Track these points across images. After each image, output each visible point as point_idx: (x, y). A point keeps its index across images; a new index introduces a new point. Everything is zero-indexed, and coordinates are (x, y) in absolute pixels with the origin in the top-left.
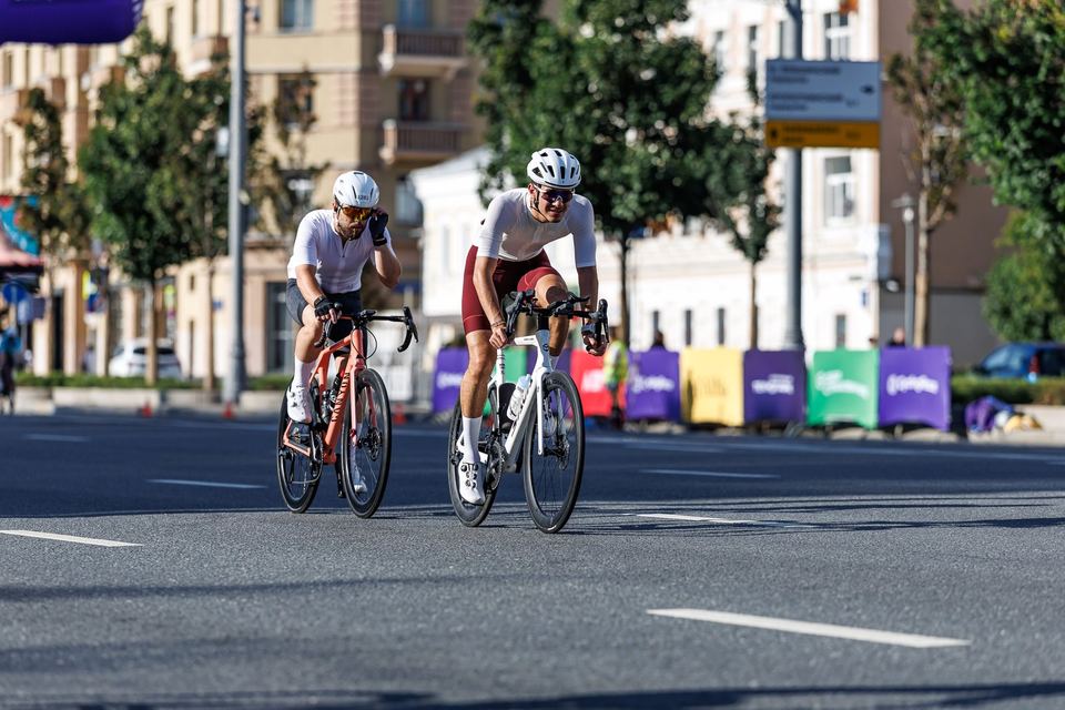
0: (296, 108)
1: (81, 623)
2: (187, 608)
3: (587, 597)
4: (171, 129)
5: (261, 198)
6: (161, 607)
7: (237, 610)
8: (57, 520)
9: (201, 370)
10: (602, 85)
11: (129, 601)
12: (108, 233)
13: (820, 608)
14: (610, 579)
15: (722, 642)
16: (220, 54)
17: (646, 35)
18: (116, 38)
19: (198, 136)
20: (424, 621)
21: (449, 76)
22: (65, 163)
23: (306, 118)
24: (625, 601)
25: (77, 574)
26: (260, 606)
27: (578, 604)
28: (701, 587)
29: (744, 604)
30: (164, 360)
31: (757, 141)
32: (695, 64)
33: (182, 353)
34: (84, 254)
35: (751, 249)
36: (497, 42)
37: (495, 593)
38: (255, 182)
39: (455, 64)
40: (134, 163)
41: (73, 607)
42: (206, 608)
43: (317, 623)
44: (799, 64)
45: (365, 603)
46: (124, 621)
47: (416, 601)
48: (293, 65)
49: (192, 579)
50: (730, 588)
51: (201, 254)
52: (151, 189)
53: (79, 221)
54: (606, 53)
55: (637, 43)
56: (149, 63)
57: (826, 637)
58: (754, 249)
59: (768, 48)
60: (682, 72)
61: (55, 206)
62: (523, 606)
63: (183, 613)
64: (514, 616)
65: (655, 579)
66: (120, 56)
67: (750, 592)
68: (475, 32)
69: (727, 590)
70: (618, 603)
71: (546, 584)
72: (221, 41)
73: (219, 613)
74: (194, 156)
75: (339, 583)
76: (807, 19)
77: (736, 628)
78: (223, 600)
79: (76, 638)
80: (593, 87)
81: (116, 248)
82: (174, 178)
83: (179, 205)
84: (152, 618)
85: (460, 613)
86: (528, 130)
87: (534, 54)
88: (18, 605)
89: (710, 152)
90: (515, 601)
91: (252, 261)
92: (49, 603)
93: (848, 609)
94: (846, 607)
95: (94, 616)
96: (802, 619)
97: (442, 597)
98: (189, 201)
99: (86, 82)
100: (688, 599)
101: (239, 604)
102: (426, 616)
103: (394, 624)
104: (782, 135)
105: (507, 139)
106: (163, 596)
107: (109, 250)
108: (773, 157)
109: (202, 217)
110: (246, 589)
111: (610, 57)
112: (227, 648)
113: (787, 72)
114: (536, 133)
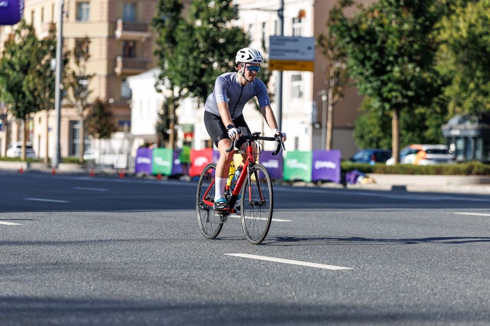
0: (82, 52)
2: (40, 250)
3: (200, 248)
4: (33, 59)
5: (68, 87)
6: (30, 250)
7: (60, 251)
9: (43, 155)
10: (205, 44)
11: (17, 247)
12: (7, 100)
13: (293, 254)
15: (255, 267)
16: (52, 30)
17: (222, 25)
18: (12, 23)
19: (43, 62)
20: (135, 257)
21: (143, 40)
23: (86, 56)
24: (215, 250)
26: (69, 250)
27: (197, 251)
29: (263, 252)
30: (29, 150)
31: (266, 68)
32: (241, 37)
33: (35, 148)
36: (163, 27)
37: (163, 246)
38: (66, 81)
39: (145, 35)
40: (18, 72)
42: (48, 250)
44: (283, 38)
45: (111, 249)
46: (15, 255)
47: (132, 249)
48: (81, 35)
49: (42, 238)
51: (44, 109)
52: (24, 83)
54: (206, 32)
55: (218, 28)
56: (25, 33)
57: (296, 265)
59: (270, 31)
60: (236, 40)
62: (175, 251)
64: (172, 255)
66: (12, 30)
68: (154, 23)
70: (212, 250)
71: (184, 242)
72: (53, 25)
73: (53, 252)
74: (42, 70)
75: (101, 241)
76: (286, 20)
77: (260, 261)
78: (55, 247)
80: (201, 45)
81: (10, 106)
82: (33, 79)
84: (27, 254)
85: (150, 254)
86: (174, 61)
87: (178, 32)
90: (171, 249)
91: (64, 112)
94: (303, 253)
96: (286, 258)
97: (142, 247)
98: (39, 88)
100: (240, 249)
101: (61, 249)
102: (136, 255)
103: (124, 257)
104: (275, 65)
105: (166, 65)
106: (31, 245)
107: (7, 107)
108: (270, 74)
109: (45, 94)
110: (63, 243)
111: (208, 33)
112: (56, 266)
113: (278, 41)
114: (178, 63)
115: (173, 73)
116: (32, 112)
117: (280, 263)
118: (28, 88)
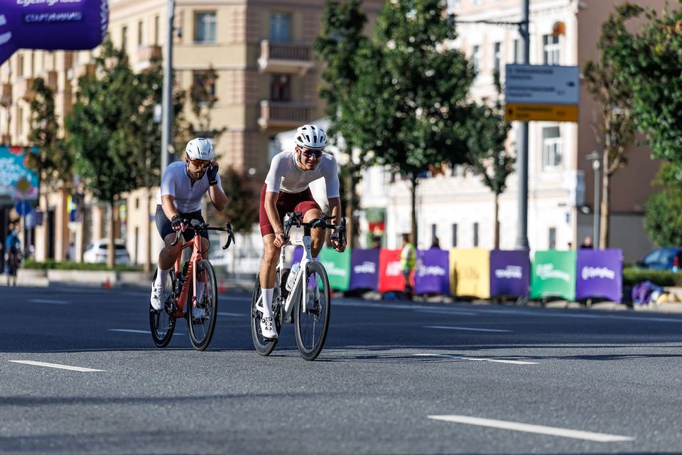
0: (205, 93)
1: (66, 420)
2: (133, 411)
3: (389, 407)
4: (124, 105)
6: (116, 411)
7: (165, 413)
9: (142, 259)
10: (400, 80)
11: (96, 407)
12: (84, 171)
13: (539, 416)
14: (404, 396)
15: (476, 437)
16: (156, 57)
17: (429, 48)
18: (90, 46)
19: (142, 109)
20: (285, 421)
21: (303, 72)
22: (57, 126)
23: (211, 99)
24: (414, 410)
25: (63, 389)
26: (180, 411)
27: (384, 411)
28: (462, 401)
29: (490, 412)
30: (119, 252)
31: (500, 116)
32: (461, 67)
33: (131, 248)
34: (69, 185)
35: (495, 186)
36: (334, 52)
37: (330, 404)
38: (178, 139)
39: (307, 65)
40: (101, 126)
41: (60, 410)
42: (145, 412)
43: (216, 422)
44: (527, 67)
45: (247, 410)
46: (93, 419)
47: (280, 408)
48: (203, 65)
49: (137, 393)
50: (481, 402)
51: (143, 185)
52: (111, 143)
53: (65, 163)
54: (403, 59)
55: (423, 53)
56: (111, 62)
57: (543, 434)
58: (497, 185)
59: (507, 57)
60: (452, 72)
61: (50, 153)
62: (349, 412)
63: (130, 415)
64: (343, 419)
65: (433, 396)
66: (92, 57)
67: (494, 405)
68: (320, 45)
69: (479, 404)
70: (409, 411)
71: (363, 398)
72: (157, 49)
73: (153, 415)
74: (139, 123)
75: (231, 396)
76: (532, 39)
77: (485, 428)
78: (156, 407)
79: (62, 430)
80: (395, 81)
81: (89, 181)
82: (126, 136)
84: (111, 417)
85: (308, 417)
86: (353, 108)
87: (357, 59)
88: (25, 408)
89: (469, 123)
90: (343, 409)
92: (45, 407)
93: (557, 417)
94: (555, 415)
95: (73, 416)
96: (527, 422)
97: (296, 406)
98: (136, 151)
99: (70, 74)
100: (454, 409)
101: (166, 409)
102: (286, 418)
103: (266, 423)
104: (515, 112)
105: (340, 114)
106: (118, 404)
107: (83, 181)
108: (509, 127)
109: (144, 161)
110: (171, 400)
111: (406, 62)
112: (159, 437)
113: (519, 73)
114: (358, 110)
115: (351, 126)
116: (124, 190)
117: (518, 432)
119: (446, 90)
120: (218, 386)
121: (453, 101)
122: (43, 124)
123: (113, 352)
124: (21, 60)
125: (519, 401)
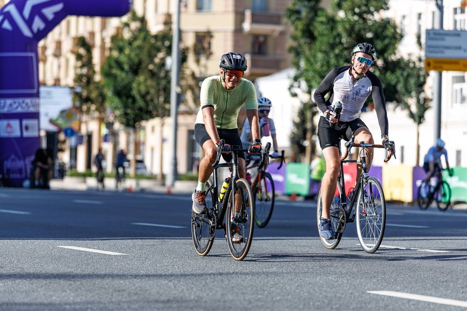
0: (203, 48)
1: (99, 292)
2: (150, 285)
3: (339, 284)
4: (144, 57)
5: (186, 90)
6: (137, 285)
7: (173, 287)
8: (88, 241)
9: (156, 171)
10: (349, 40)
11: (122, 282)
12: (114, 105)
13: (449, 291)
14: (349, 276)
15: (403, 307)
16: (168, 22)
17: (369, 16)
18: (119, 14)
19: (157, 60)
20: (261, 294)
21: (276, 34)
22: (94, 72)
23: (208, 53)
24: (357, 286)
25: (97, 268)
26: (183, 285)
27: (334, 287)
28: (393, 280)
29: (413, 289)
30: (140, 165)
31: (421, 67)
32: (392, 30)
33: (147, 162)
34: (103, 115)
35: (417, 119)
36: (299, 19)
37: (295, 281)
38: (183, 83)
39: (278, 28)
40: (127, 72)
41: (95, 284)
42: (158, 286)
43: (210, 294)
44: (441, 32)
45: (233, 285)
46: (119, 291)
47: (257, 284)
48: (202, 28)
49: (152, 271)
50: (406, 281)
51: (157, 116)
52: (134, 85)
53: (100, 99)
54: (350, 24)
55: (365, 20)
56: (135, 25)
57: (452, 306)
58: (419, 118)
59: (427, 24)
60: (386, 34)
61: (90, 92)
62: (308, 287)
63: (147, 288)
64: (304, 292)
65: (371, 276)
66: (121, 22)
67: (416, 283)
68: (289, 14)
69: (405, 282)
70: (353, 287)
71: (319, 277)
72: (169, 16)
73: (164, 288)
74: (156, 70)
75: (221, 274)
76: (445, 10)
77: (409, 300)
78: (166, 282)
79: (96, 298)
80: (344, 40)
81: (118, 113)
82: (146, 80)
83: (148, 93)
84: (133, 290)
85: (278, 291)
86: (312, 60)
87: (317, 24)
88: (69, 282)
89: (398, 72)
90: (304, 285)
91: (182, 119)
92: (84, 281)
93: (463, 293)
94: (461, 291)
95: (105, 288)
96: (440, 297)
97: (270, 283)
98: (152, 91)
99: (105, 34)
100: (386, 286)
101: (174, 284)
102: (262, 292)
103: (247, 295)
104: (432, 64)
105: (303, 64)
106: (138, 279)
107: (114, 113)
108: (428, 75)
109: (158, 99)
110: (177, 276)
111: (352, 27)
112: (168, 305)
113: (435, 35)
114: (316, 62)
115: (311, 74)
116: (143, 120)
117: (433, 304)
118: (139, 92)
119: (381, 48)
120: (212, 267)
121: (386, 55)
122: (85, 71)
123: (134, 240)
124: (68, 23)
125: (435, 280)
